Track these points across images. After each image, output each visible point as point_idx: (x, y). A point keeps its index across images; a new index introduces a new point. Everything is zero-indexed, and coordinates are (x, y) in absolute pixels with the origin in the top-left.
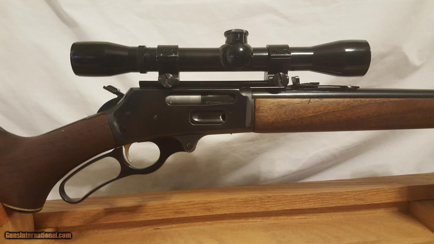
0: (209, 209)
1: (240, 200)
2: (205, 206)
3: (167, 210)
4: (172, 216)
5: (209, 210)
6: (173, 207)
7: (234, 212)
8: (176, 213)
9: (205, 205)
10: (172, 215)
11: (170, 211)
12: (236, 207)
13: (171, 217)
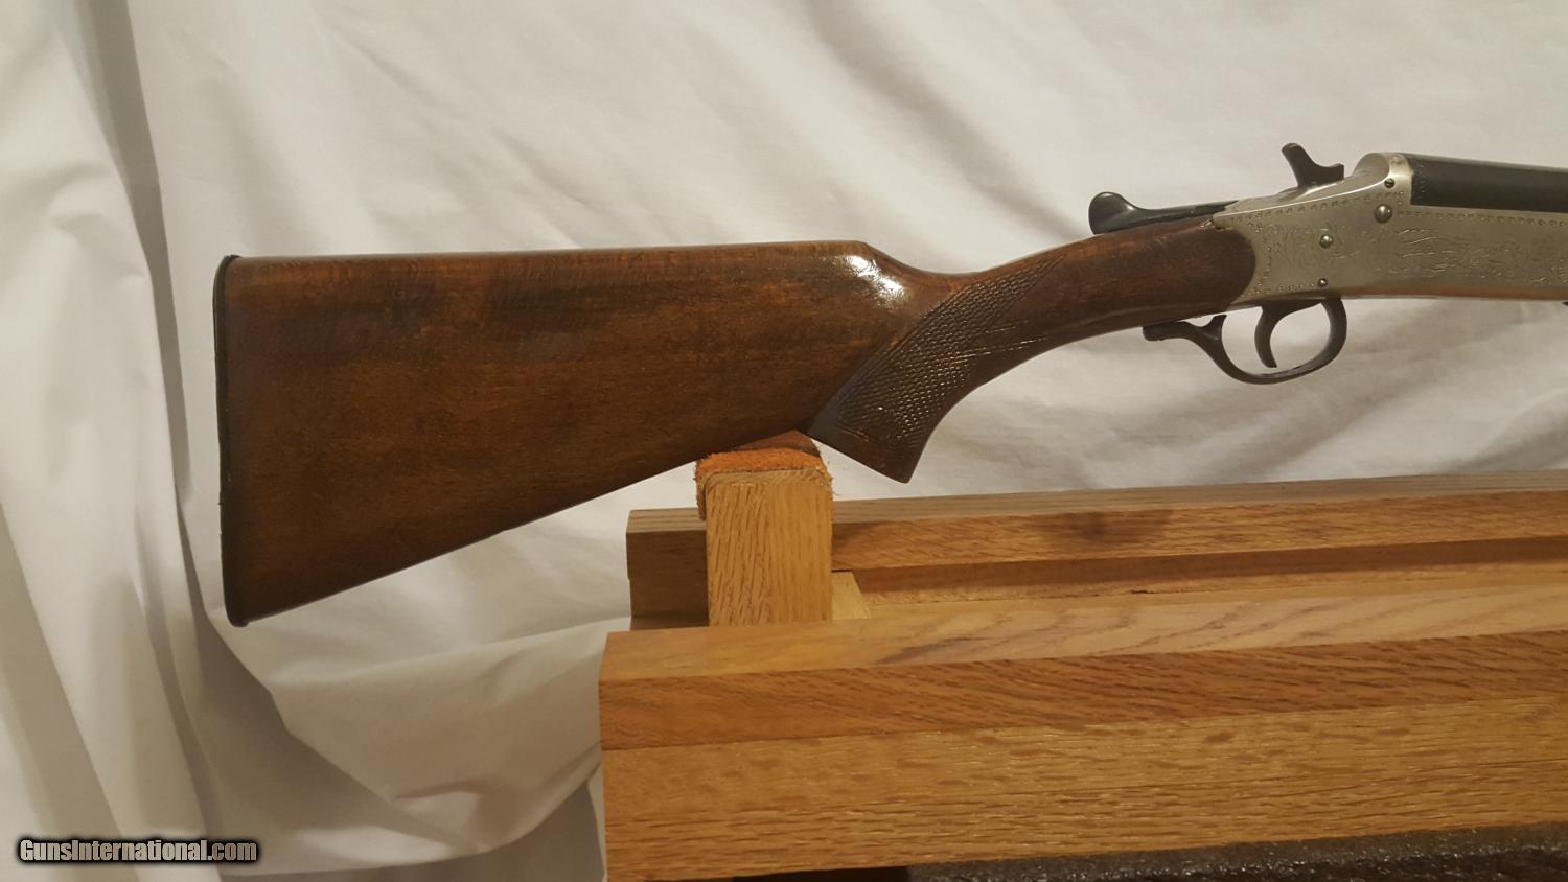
0: (1317, 531)
1: (1412, 506)
2: (1306, 521)
3: (1193, 528)
4: (1205, 548)
5: (1317, 533)
6: (1213, 520)
7: (1388, 542)
8: (1220, 538)
9: (1307, 518)
10: (1207, 545)
11: (1201, 533)
12: (1396, 524)
13: (1202, 551)
